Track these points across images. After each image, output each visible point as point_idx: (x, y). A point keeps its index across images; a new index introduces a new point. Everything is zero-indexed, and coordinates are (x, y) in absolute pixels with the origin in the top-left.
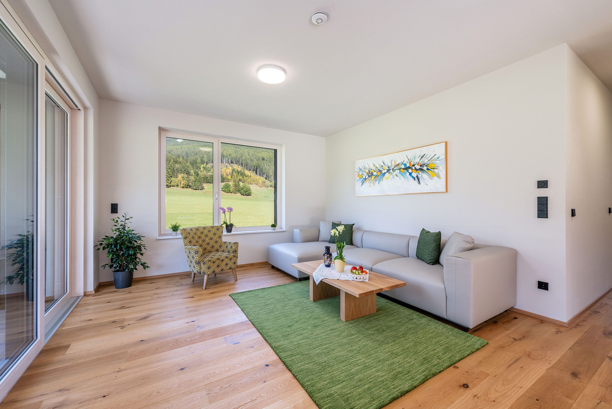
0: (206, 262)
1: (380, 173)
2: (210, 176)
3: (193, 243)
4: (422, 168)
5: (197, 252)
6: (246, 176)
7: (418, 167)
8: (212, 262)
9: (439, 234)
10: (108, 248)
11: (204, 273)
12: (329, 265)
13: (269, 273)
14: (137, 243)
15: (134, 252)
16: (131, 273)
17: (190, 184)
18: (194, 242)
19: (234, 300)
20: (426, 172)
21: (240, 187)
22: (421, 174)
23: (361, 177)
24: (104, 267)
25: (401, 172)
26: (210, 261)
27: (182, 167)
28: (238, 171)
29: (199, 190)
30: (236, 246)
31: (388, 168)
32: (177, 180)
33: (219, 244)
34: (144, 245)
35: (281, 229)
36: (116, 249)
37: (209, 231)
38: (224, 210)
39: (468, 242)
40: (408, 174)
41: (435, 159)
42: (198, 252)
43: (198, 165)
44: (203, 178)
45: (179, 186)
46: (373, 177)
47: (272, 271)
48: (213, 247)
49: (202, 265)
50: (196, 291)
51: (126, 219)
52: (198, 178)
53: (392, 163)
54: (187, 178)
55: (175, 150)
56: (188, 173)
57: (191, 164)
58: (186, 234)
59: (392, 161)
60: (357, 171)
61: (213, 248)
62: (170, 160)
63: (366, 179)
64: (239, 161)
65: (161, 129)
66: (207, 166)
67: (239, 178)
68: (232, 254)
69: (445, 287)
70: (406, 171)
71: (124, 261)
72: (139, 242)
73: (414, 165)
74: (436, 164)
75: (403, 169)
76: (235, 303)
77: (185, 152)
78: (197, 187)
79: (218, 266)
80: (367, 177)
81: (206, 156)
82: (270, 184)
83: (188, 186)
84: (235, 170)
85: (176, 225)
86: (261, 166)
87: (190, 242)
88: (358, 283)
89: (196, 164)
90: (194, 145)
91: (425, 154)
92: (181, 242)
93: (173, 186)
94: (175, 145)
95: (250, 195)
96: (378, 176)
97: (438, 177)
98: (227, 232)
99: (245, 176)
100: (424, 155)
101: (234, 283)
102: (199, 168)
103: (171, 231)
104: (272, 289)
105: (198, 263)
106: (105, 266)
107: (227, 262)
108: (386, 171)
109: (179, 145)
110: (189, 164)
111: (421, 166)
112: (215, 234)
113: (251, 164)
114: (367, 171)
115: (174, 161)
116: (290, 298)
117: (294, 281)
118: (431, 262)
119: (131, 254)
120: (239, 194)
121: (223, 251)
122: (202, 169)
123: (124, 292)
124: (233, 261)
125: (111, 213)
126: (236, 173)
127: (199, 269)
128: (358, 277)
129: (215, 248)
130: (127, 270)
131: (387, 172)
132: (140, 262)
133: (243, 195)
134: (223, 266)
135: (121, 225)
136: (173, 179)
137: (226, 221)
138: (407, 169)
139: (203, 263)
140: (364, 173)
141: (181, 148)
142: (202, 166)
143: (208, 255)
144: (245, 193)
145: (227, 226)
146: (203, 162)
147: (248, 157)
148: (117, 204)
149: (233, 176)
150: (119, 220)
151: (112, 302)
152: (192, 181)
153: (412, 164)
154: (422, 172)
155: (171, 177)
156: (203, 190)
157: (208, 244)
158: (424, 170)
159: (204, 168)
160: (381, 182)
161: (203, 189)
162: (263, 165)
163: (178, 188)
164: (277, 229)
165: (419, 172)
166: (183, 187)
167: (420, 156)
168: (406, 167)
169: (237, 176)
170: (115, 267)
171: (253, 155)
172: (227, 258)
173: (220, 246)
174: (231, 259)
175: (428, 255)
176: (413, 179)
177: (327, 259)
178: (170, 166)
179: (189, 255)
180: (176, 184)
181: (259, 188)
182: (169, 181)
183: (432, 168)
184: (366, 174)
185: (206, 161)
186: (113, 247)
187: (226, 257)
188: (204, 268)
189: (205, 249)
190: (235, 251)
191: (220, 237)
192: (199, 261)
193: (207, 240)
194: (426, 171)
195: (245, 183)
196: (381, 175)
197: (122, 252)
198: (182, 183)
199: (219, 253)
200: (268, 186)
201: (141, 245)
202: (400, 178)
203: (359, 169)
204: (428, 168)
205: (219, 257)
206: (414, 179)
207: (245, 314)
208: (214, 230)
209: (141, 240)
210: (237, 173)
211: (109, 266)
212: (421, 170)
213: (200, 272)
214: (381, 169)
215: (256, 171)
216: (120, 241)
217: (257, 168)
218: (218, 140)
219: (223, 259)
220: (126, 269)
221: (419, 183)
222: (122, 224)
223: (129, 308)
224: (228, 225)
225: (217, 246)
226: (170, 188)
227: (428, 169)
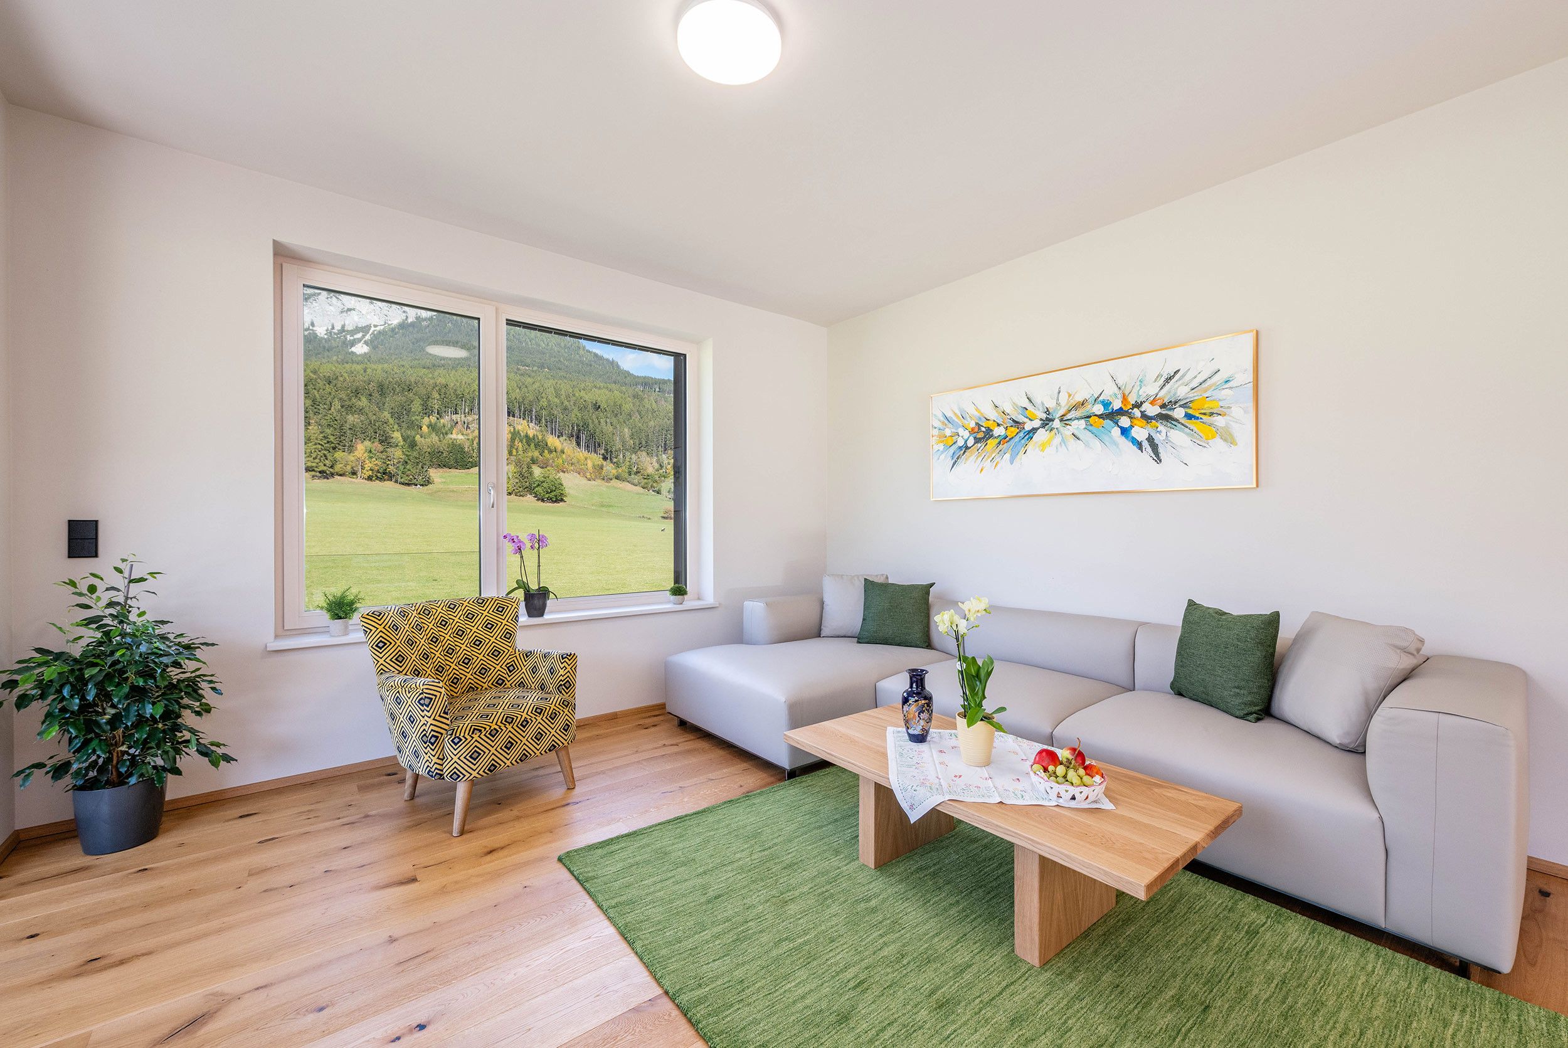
0: (462, 734)
1: (1015, 430)
2: (448, 448)
3: (409, 665)
4: (1169, 413)
5: (426, 701)
6: (550, 452)
7: (1152, 410)
8: (485, 735)
9: (1272, 622)
10: (43, 697)
11: (456, 776)
12: (925, 734)
13: (675, 749)
14: (183, 670)
15: (166, 706)
16: (153, 791)
17: (391, 469)
18: (413, 657)
19: (582, 885)
20: (1183, 425)
21: (535, 480)
22: (1162, 432)
23: (948, 442)
24: (23, 775)
25: (1091, 425)
26: (480, 731)
27: (367, 422)
28: (527, 436)
29: (416, 485)
30: (569, 669)
31: (1044, 416)
32: (351, 458)
33: (504, 660)
34: (212, 675)
35: (699, 599)
36: (83, 698)
37: (470, 616)
38: (520, 541)
39: (1405, 650)
40: (1116, 431)
41: (1214, 384)
42: (431, 699)
43: (413, 418)
44: (429, 453)
45: (359, 474)
46: (992, 443)
47: (686, 742)
48: (483, 671)
49: (447, 745)
50: (427, 846)
51: (131, 581)
52: (415, 454)
53: (1058, 399)
54: (382, 452)
55: (346, 375)
56: (386, 441)
57: (392, 414)
58: (384, 630)
59: (1059, 392)
60: (937, 424)
61: (483, 675)
62: (331, 404)
63: (967, 448)
64: (531, 411)
65: (283, 255)
66: (440, 422)
67: (530, 454)
68: (557, 698)
69: (1381, 818)
70: (1108, 422)
71: (123, 744)
72: (190, 665)
73: (1138, 405)
74: (1220, 400)
75: (1100, 416)
76: (587, 897)
77: (376, 381)
78: (411, 477)
79: (509, 745)
80: (971, 442)
81: (436, 395)
82: (614, 471)
83: (384, 475)
84: (520, 434)
85: (343, 597)
86: (591, 426)
87: (400, 659)
88: (1081, 818)
89: (408, 416)
90: (402, 363)
91: (1178, 371)
92: (364, 657)
93: (341, 475)
94: (344, 362)
95: (562, 500)
96: (1010, 439)
97: (1225, 440)
98: (529, 616)
99: (546, 451)
100: (1176, 373)
101: (563, 799)
102: (417, 425)
103: (325, 618)
104: (711, 818)
105: (432, 740)
106: (28, 771)
107: (541, 727)
108: (1037, 423)
109: (358, 364)
110: (386, 415)
111: (1163, 406)
112: (489, 626)
113: (563, 420)
114: (973, 424)
115: (342, 407)
116: (788, 859)
117: (772, 776)
118: (1251, 713)
119: (152, 716)
120: (530, 498)
121: (521, 685)
122: (425, 428)
123: (117, 870)
124: (560, 722)
125: (69, 557)
126: (521, 441)
127: (435, 763)
128: (1081, 792)
129: (493, 675)
130: (133, 780)
131: (1043, 426)
132: (194, 742)
133: (543, 500)
134: (525, 741)
135: (111, 604)
136: (339, 455)
137: (525, 580)
138: (1113, 415)
139: (452, 741)
140: (961, 431)
141: (365, 371)
142: (426, 420)
143: (468, 704)
144: (547, 496)
145: (529, 597)
146: (427, 411)
147: (556, 400)
148: (97, 522)
149: (514, 451)
150: (101, 586)
151: (51, 934)
152: (396, 461)
153: (1132, 400)
154: (1169, 425)
155: (334, 448)
156: (430, 486)
157: (466, 661)
158: (1177, 420)
159: (430, 426)
160: (1018, 457)
161: (427, 482)
162: (596, 421)
163: (357, 481)
164: (689, 602)
165: (1158, 424)
166: (370, 478)
167: (1159, 376)
168: (1110, 411)
169: (524, 451)
170: (78, 773)
171: (568, 397)
172: (540, 714)
173: (511, 668)
174: (553, 716)
175: (1238, 687)
176: (1135, 448)
177: (919, 714)
178: (331, 418)
179: (397, 712)
180: (349, 468)
181: (585, 481)
182: (327, 459)
183: (1204, 414)
184: (966, 434)
185: (436, 407)
186: (66, 692)
187: (535, 711)
188: (455, 757)
189: (455, 681)
190: (567, 685)
191: (508, 636)
192: (434, 731)
193: (463, 647)
194: (1183, 421)
195: (548, 468)
196: (1021, 434)
197: (113, 711)
198: (366, 466)
199: (512, 695)
200: (610, 477)
201: (199, 676)
202: (1087, 445)
203: (942, 419)
204: (1190, 411)
205: (512, 712)
206: (1140, 446)
207: (641, 959)
208: (486, 614)
209: (198, 660)
210: (524, 441)
211: (47, 773)
212: (1165, 418)
213: (439, 774)
214: (1021, 419)
215: (578, 437)
216: (97, 669)
217: (579, 431)
218: (497, 309)
219: (526, 720)
220: (131, 775)
221: (1158, 459)
222: (113, 600)
223: (122, 962)
224: (532, 592)
225: (498, 668)
226: (331, 480)
227: (1189, 416)
